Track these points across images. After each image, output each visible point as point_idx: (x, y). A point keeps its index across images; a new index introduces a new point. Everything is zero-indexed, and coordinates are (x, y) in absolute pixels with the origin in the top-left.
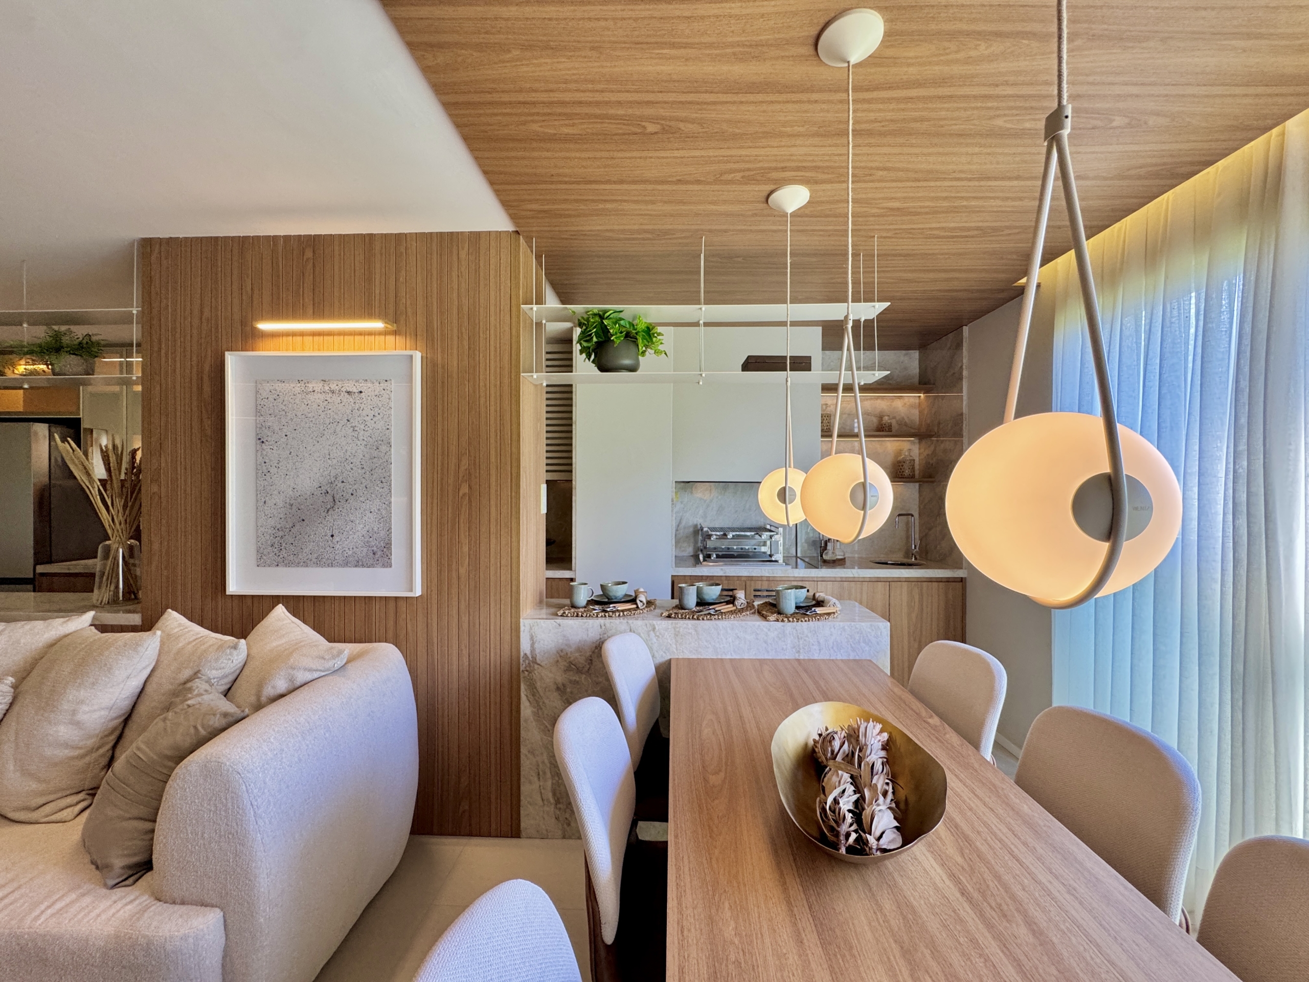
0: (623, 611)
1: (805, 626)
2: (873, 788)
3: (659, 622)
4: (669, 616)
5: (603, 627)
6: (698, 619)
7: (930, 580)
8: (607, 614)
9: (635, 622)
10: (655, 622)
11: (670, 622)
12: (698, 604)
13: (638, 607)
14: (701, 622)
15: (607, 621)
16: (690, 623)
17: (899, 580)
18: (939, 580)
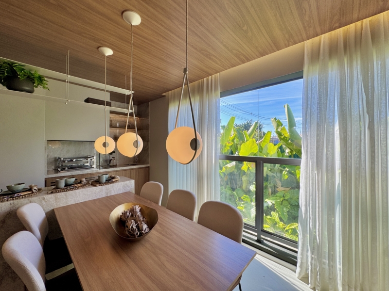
0: (24, 195)
1: (109, 186)
2: (140, 221)
3: (47, 196)
4: (52, 193)
5: (12, 205)
6: (67, 191)
7: (141, 168)
8: (14, 198)
9: (33, 198)
10: (44, 196)
11: (52, 195)
12: (65, 186)
13: (33, 192)
14: (68, 192)
15: (15, 201)
16: (63, 194)
17: (133, 169)
18: (143, 168)
